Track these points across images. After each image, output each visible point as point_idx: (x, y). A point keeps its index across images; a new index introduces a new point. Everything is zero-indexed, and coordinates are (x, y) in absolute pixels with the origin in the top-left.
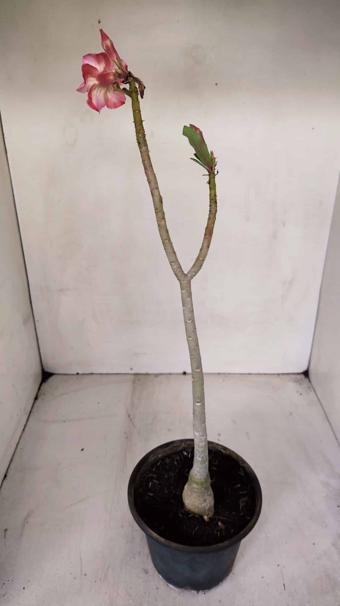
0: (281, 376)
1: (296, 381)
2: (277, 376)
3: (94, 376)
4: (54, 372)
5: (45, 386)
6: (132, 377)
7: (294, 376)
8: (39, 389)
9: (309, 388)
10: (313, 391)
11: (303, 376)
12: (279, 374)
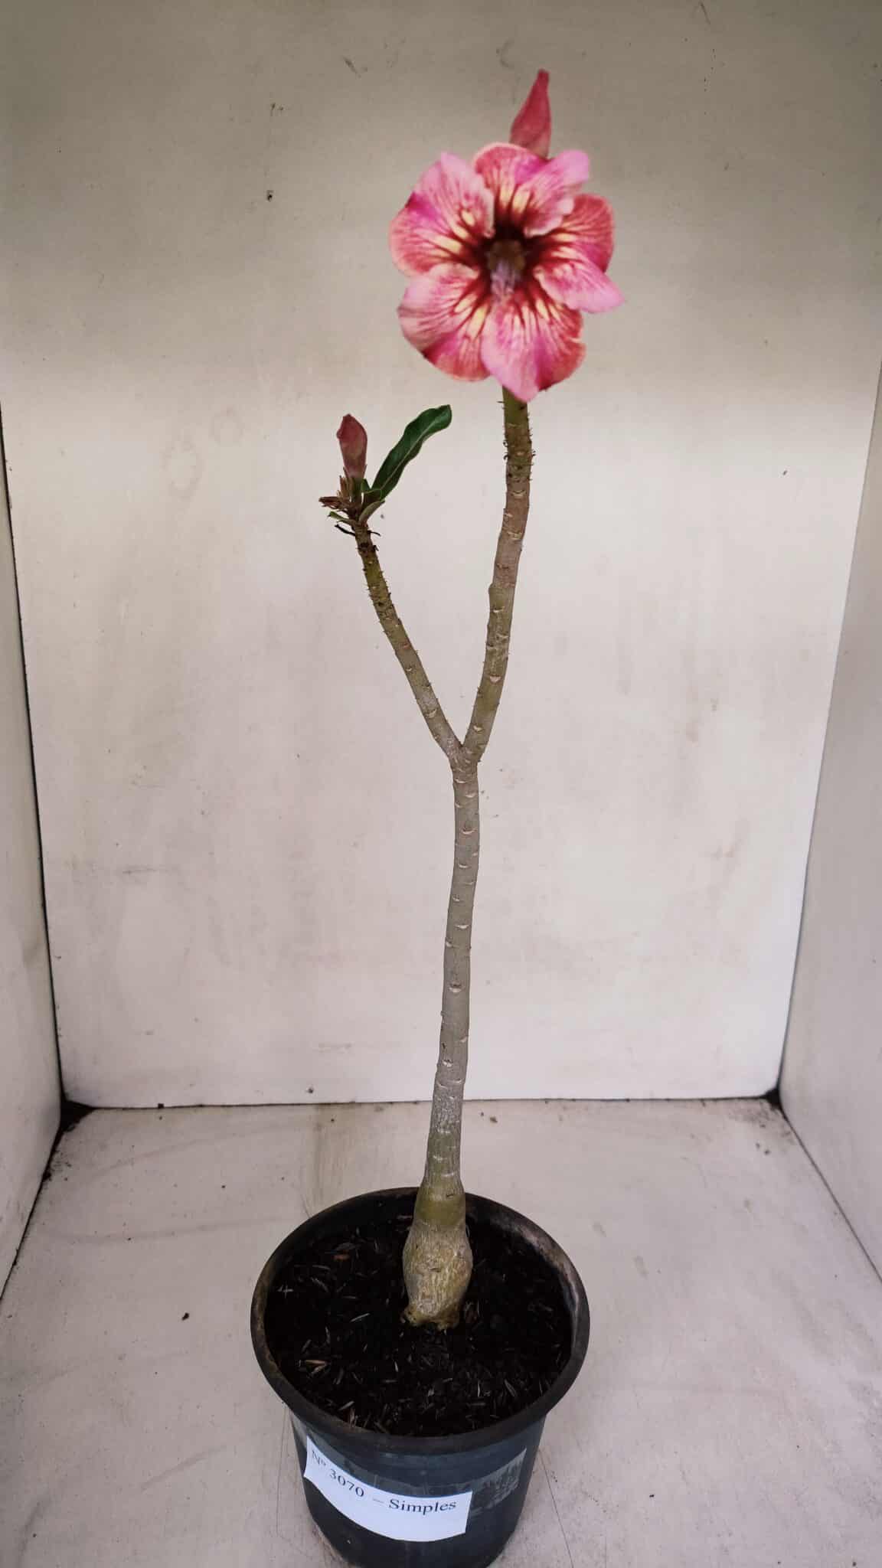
0: (710, 1104)
1: (751, 1119)
2: (700, 1104)
3: (206, 1111)
4: (97, 1104)
5: (70, 1142)
6: (311, 1111)
7: (742, 1105)
8: (53, 1151)
9: (786, 1135)
10: (796, 1140)
11: (766, 1105)
12: (702, 1100)
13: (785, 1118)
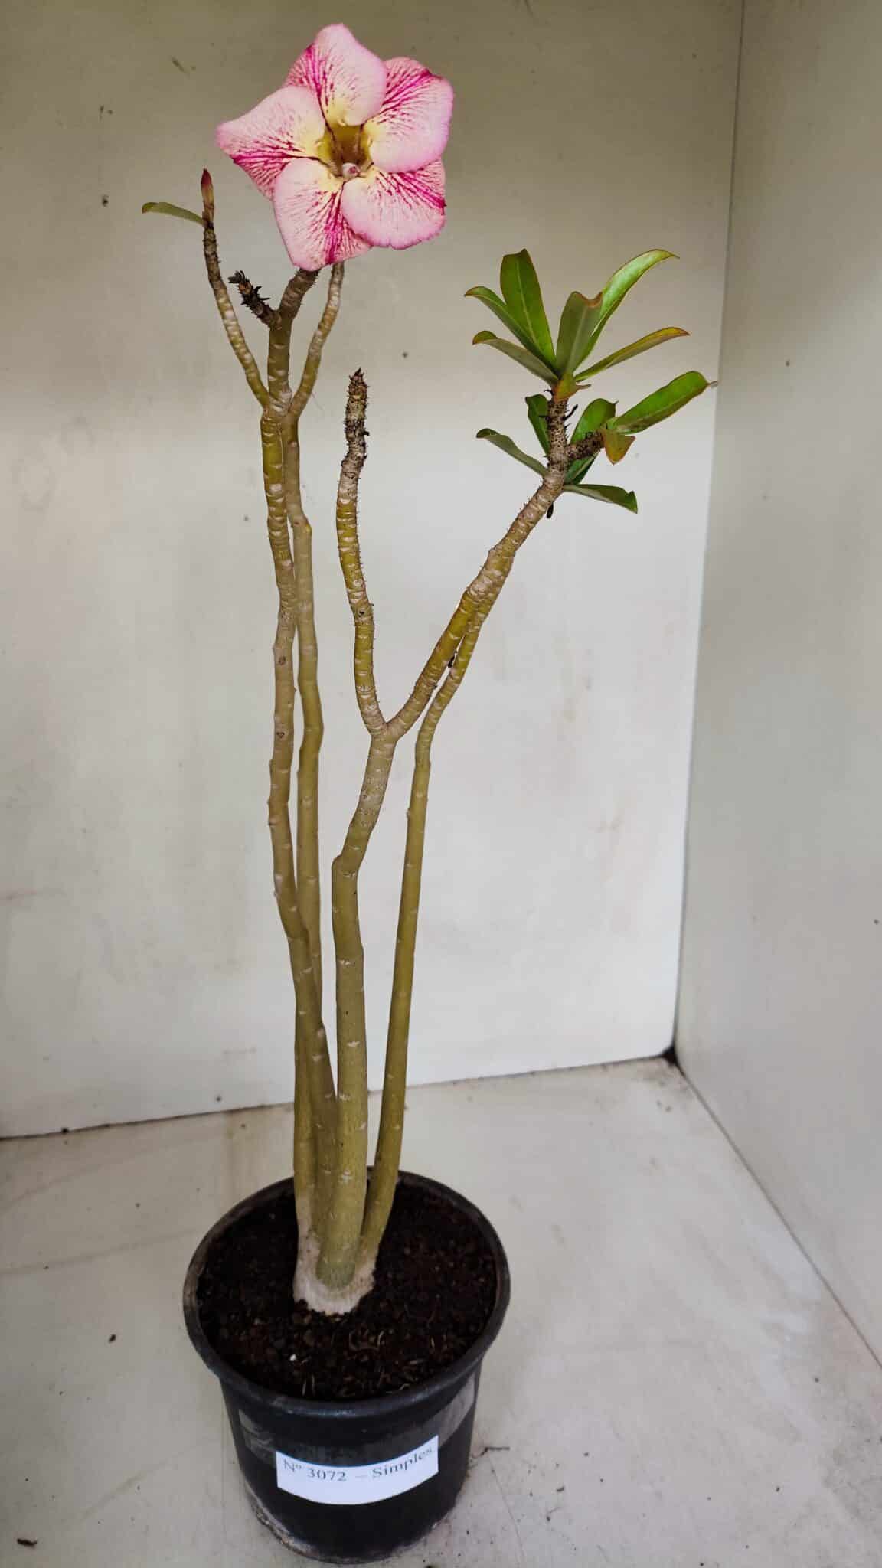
0: (611, 1068)
1: (650, 1078)
2: (600, 1070)
3: (114, 1131)
6: (222, 1120)
7: (641, 1066)
9: (684, 1090)
10: (693, 1094)
11: (664, 1063)
12: (604, 1066)
13: (683, 1074)
